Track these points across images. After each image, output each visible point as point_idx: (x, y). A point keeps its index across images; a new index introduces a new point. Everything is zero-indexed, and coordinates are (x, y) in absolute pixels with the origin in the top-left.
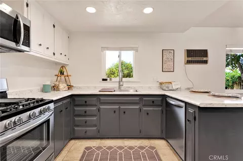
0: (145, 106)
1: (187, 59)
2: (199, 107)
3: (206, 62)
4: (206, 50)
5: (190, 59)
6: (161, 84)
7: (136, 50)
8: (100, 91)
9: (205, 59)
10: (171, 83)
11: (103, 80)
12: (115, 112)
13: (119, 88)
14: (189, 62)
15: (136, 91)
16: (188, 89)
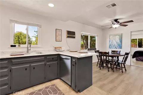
0: (48, 61)
1: (67, 35)
2: (78, 58)
3: (74, 37)
4: (75, 32)
5: (68, 35)
6: (55, 48)
7: (40, 26)
8: (11, 55)
9: (74, 36)
10: (61, 47)
11: (12, 46)
12: (26, 69)
13: (28, 52)
14: (68, 37)
15: (41, 53)
16: (68, 50)
